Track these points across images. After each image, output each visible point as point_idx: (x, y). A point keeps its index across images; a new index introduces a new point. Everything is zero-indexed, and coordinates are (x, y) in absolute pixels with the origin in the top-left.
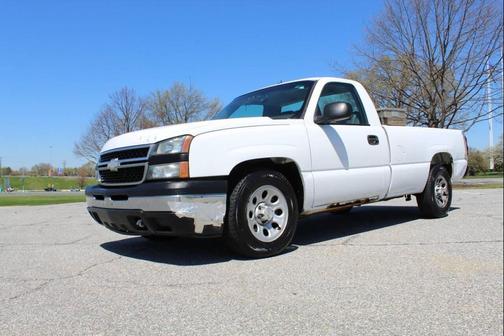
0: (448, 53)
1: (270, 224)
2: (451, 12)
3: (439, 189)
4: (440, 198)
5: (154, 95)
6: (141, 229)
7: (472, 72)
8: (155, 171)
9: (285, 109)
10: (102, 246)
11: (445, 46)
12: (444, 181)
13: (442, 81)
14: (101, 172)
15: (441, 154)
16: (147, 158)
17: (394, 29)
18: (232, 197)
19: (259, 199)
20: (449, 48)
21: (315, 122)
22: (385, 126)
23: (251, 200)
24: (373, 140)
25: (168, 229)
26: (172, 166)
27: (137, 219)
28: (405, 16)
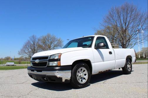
0: (127, 25)
1: (83, 78)
2: (127, 14)
3: (129, 66)
4: (129, 68)
5: (41, 37)
6: (46, 80)
7: (133, 30)
8: (50, 63)
9: (84, 44)
10: (32, 84)
11: (126, 23)
12: (130, 64)
13: (125, 33)
14: (32, 63)
15: (128, 56)
16: (48, 60)
17: (111, 18)
18: (72, 71)
19: (80, 71)
20: (127, 24)
21: (95, 48)
22: (114, 49)
23: (78, 72)
24: (110, 53)
25: (54, 80)
26: (56, 62)
27: (45, 77)
28: (114, 15)
